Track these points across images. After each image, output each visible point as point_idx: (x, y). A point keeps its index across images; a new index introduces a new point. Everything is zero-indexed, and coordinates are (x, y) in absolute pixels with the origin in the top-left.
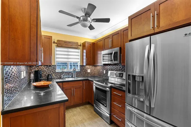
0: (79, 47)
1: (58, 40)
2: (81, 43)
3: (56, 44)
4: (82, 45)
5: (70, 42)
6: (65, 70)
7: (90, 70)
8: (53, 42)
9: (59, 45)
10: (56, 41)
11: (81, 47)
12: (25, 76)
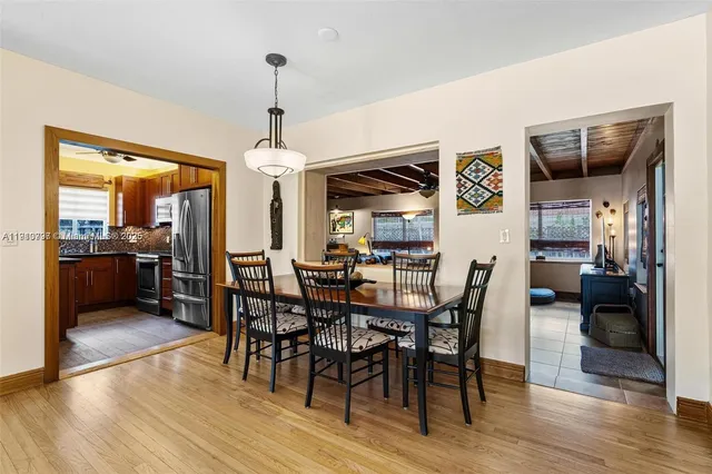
2: (110, 177)
4: (113, 182)
11: (112, 187)
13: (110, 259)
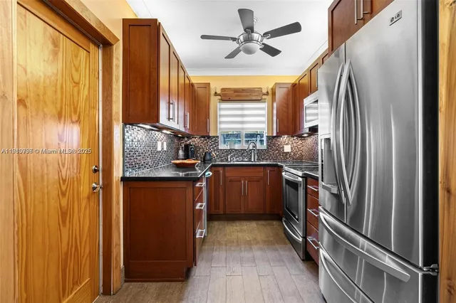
0: (264, 97)
1: (222, 89)
2: (268, 88)
3: (219, 97)
4: (270, 92)
5: (243, 90)
6: (237, 147)
7: (290, 146)
8: (213, 93)
9: (224, 98)
10: (219, 92)
11: (269, 98)
12: (165, 149)
13: (262, 169)
